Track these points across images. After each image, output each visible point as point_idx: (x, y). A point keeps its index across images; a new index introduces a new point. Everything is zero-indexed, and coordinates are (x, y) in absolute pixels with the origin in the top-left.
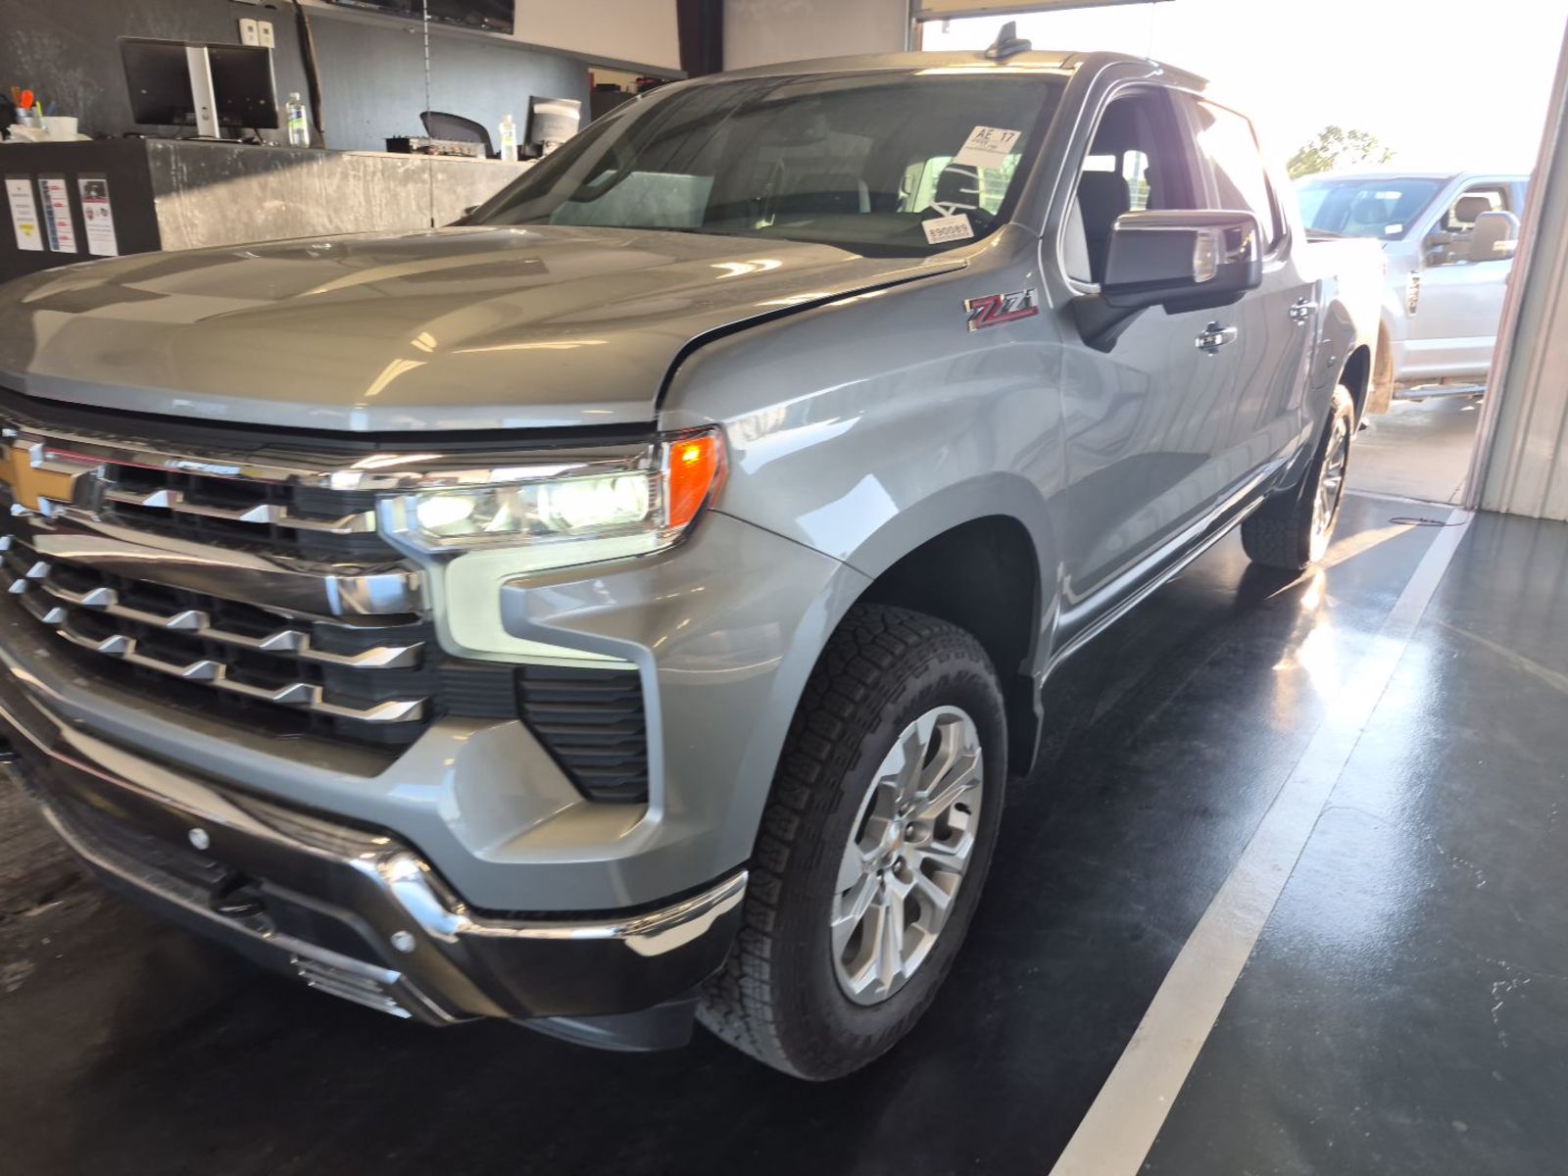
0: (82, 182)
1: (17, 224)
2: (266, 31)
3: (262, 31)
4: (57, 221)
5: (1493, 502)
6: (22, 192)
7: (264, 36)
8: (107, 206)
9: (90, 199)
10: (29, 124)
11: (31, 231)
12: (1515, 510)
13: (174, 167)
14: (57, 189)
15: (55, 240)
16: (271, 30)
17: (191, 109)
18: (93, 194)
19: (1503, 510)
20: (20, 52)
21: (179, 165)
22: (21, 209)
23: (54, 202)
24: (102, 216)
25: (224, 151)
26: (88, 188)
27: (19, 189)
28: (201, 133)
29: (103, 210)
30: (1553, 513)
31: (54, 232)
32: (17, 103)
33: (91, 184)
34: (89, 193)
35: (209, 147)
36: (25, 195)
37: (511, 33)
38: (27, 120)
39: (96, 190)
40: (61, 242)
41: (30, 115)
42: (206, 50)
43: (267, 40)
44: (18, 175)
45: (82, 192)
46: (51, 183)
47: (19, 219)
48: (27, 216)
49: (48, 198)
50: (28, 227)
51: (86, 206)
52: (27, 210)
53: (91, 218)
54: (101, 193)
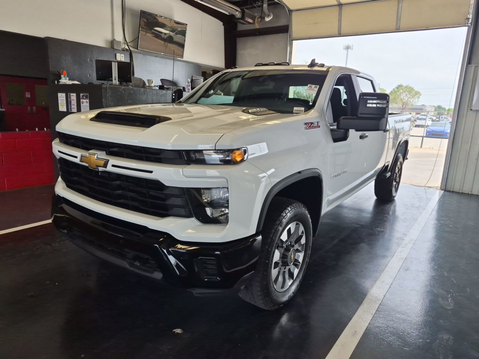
0: (81, 95)
1: (59, 104)
2: (123, 57)
3: (121, 57)
4: (72, 104)
5: (449, 188)
6: (63, 96)
7: (122, 58)
8: (88, 101)
9: (83, 99)
10: (64, 79)
11: (64, 106)
12: (454, 190)
13: (108, 92)
14: (73, 96)
15: (71, 109)
16: (123, 56)
17: (112, 77)
18: (84, 97)
19: (452, 190)
20: (63, 61)
21: (109, 91)
22: (61, 101)
23: (72, 99)
24: (86, 103)
25: (120, 88)
26: (83, 96)
27: (62, 95)
28: (113, 83)
29: (86, 101)
30: (465, 191)
31: (71, 107)
32: (61, 73)
33: (84, 95)
34: (83, 97)
35: (116, 87)
36: (63, 97)
37: (183, 58)
38: (64, 78)
39: (85, 96)
40: (72, 109)
41: (64, 77)
42: (117, 63)
44: (62, 92)
45: (81, 97)
46: (72, 94)
47: (60, 103)
48: (63, 103)
49: (70, 98)
50: (63, 105)
51: (81, 100)
52: (63, 101)
53: (83, 103)
54: (86, 98)
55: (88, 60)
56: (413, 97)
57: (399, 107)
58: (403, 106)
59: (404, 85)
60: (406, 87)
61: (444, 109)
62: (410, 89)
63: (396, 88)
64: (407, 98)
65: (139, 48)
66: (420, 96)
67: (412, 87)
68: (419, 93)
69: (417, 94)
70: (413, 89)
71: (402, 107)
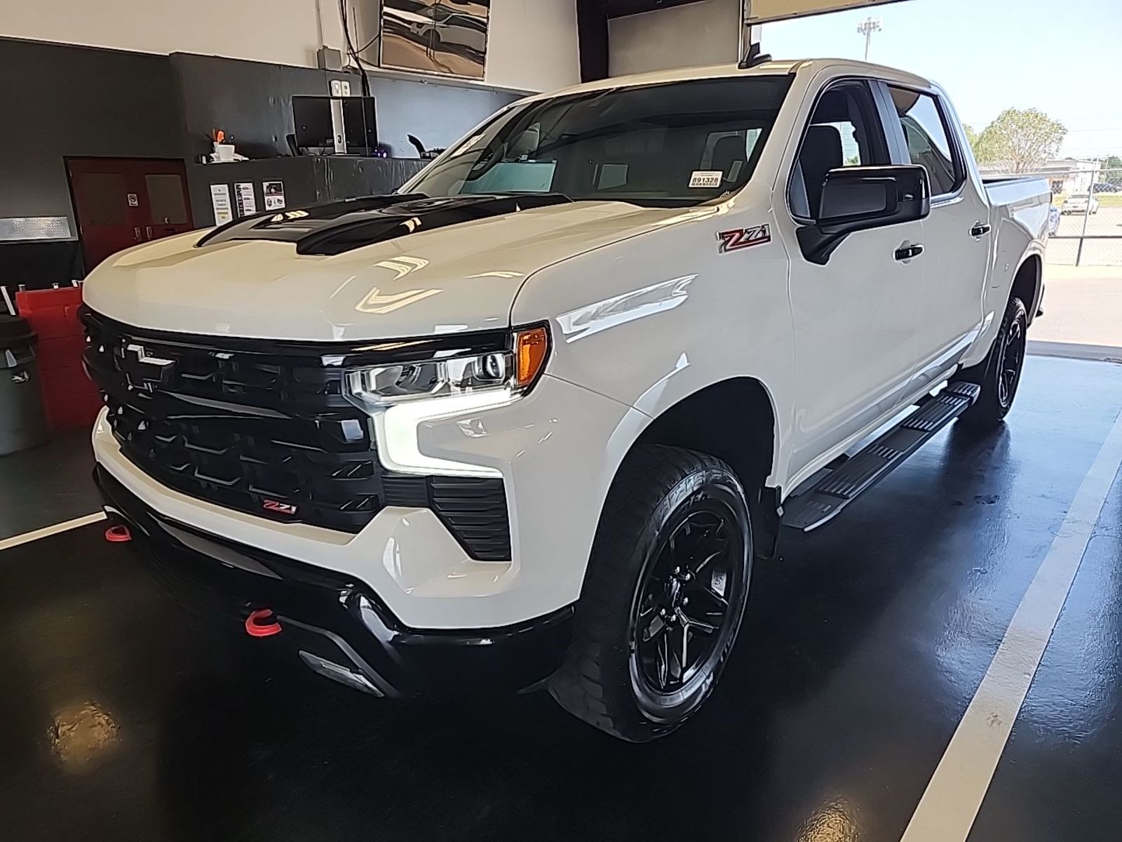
0: (265, 184)
1: (216, 212)
2: (346, 87)
3: (343, 88)
4: (245, 208)
6: (222, 192)
7: (344, 90)
8: (282, 198)
9: (270, 194)
11: (226, 216)
13: (327, 172)
14: (247, 190)
17: (332, 136)
18: (273, 190)
21: (329, 170)
22: (220, 203)
23: (244, 197)
24: (278, 204)
25: (352, 160)
26: (269, 187)
27: (219, 190)
28: (335, 150)
29: (278, 200)
32: (213, 138)
33: (270, 185)
34: (270, 190)
35: (344, 159)
36: (224, 194)
37: (484, 81)
38: (220, 148)
39: (275, 188)
41: (222, 145)
42: (341, 101)
43: (346, 93)
44: (219, 181)
45: (265, 190)
46: (242, 185)
47: (218, 209)
48: (225, 207)
49: (240, 195)
50: (224, 213)
51: (266, 198)
52: (224, 203)
53: (270, 205)
54: (278, 190)
55: (271, 100)
56: (1044, 141)
58: (1017, 163)
60: (1026, 114)
62: (1037, 118)
63: (997, 119)
64: (1029, 143)
65: (383, 63)
66: (1064, 136)
67: (1042, 114)
68: (1061, 128)
69: (1057, 130)
70: (1045, 119)
71: (1015, 167)
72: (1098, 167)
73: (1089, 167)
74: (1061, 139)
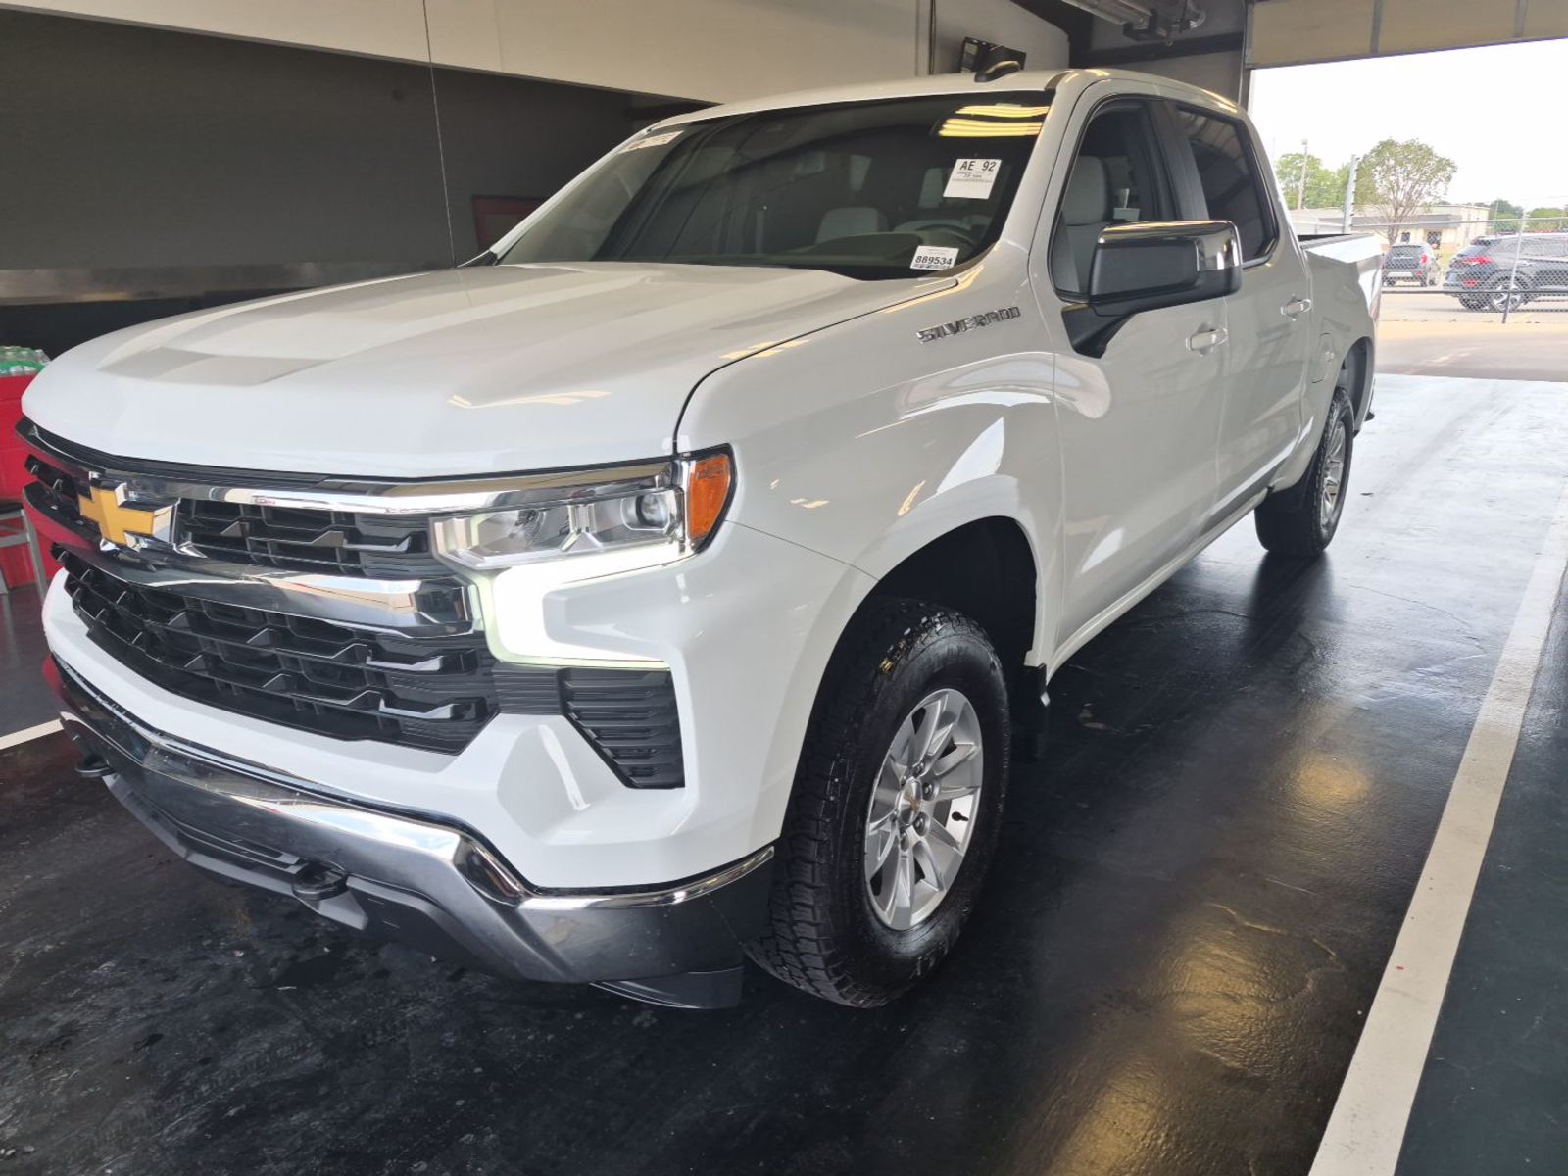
56: (1429, 180)
57: (1384, 215)
58: (1396, 210)
59: (1401, 139)
60: (1407, 147)
61: (1517, 212)
62: (1419, 152)
63: (1373, 151)
64: (1410, 183)
66: (1454, 175)
67: (1427, 147)
68: (1450, 164)
69: (1444, 165)
70: (1431, 154)
71: (1393, 214)
72: (1484, 214)
73: (1475, 214)
74: (1449, 179)
